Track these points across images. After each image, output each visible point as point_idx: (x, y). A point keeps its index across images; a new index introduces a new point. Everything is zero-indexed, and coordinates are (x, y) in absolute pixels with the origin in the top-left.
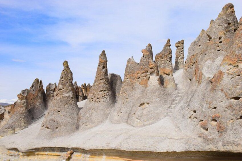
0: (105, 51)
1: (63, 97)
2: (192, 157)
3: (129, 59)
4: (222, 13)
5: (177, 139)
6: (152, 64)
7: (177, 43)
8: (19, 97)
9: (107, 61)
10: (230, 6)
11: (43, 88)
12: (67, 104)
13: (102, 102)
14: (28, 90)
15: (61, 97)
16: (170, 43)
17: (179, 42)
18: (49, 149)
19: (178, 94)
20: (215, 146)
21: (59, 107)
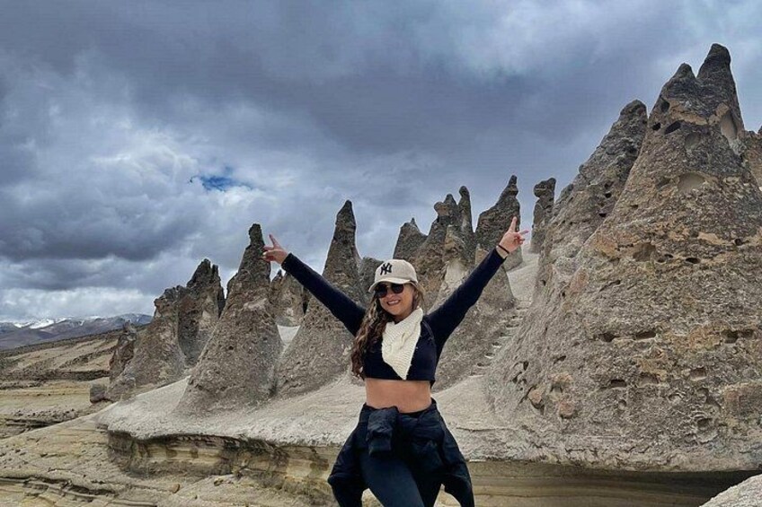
0: (350, 203)
1: (244, 313)
2: (510, 476)
3: (405, 224)
4: (619, 123)
5: (474, 431)
6: (450, 241)
7: (537, 187)
8: (158, 307)
9: (354, 228)
10: (638, 106)
11: (220, 286)
12: (251, 330)
13: (336, 329)
14: (182, 288)
15: (237, 312)
16: (515, 187)
17: (543, 184)
18: (200, 439)
19: (514, 317)
20: (552, 450)
21: (232, 337)
